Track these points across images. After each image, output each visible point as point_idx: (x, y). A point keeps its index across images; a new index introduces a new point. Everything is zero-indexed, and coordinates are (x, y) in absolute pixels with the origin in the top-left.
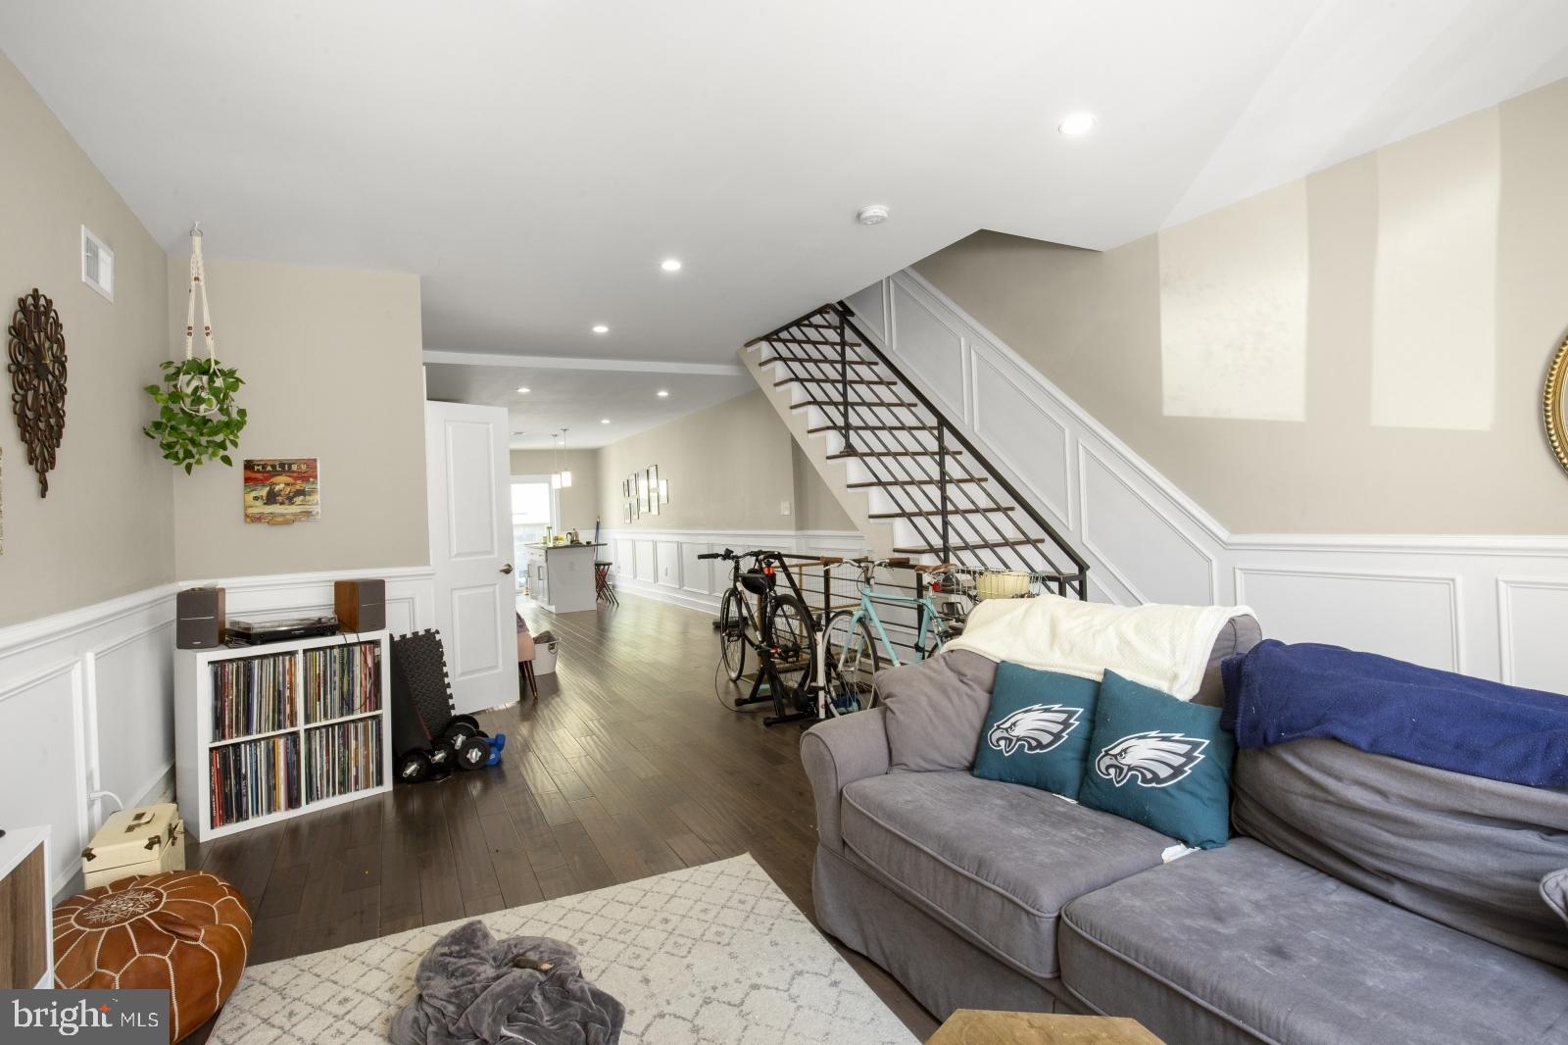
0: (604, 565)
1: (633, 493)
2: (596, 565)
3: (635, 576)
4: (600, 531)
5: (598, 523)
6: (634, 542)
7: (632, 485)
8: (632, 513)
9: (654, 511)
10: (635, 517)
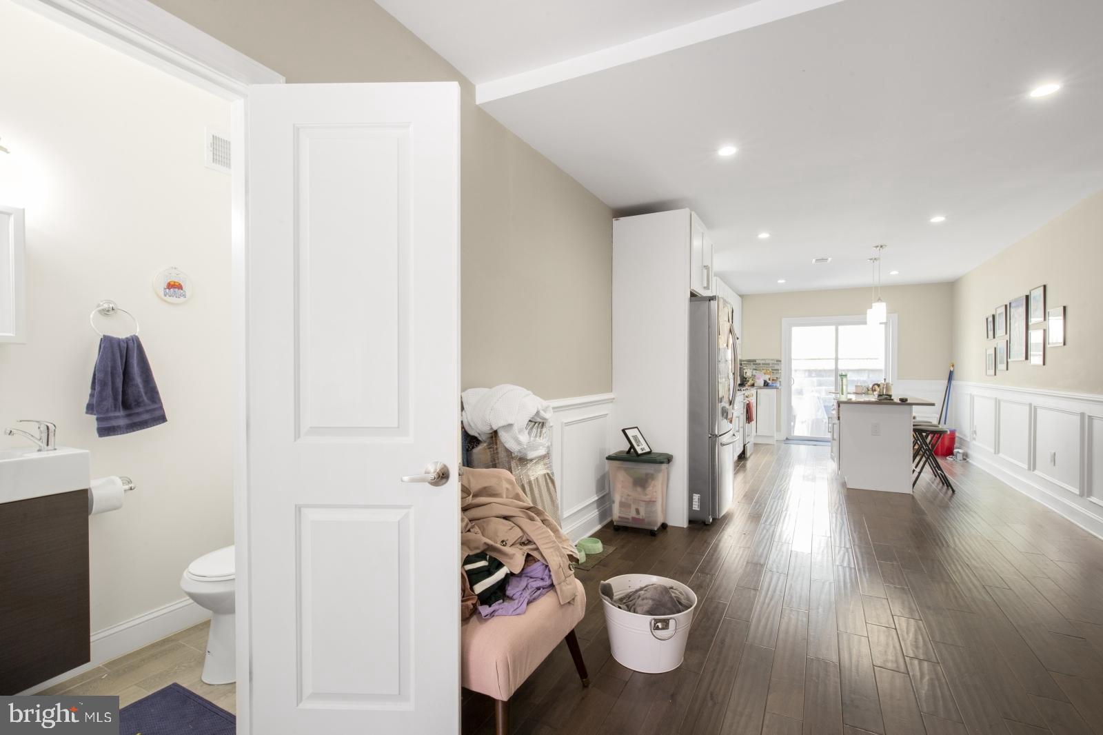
0: (934, 432)
1: (1000, 331)
2: (915, 430)
3: (997, 451)
4: (953, 382)
5: (951, 374)
6: (998, 403)
7: (1000, 322)
8: (998, 362)
9: (1036, 359)
10: (1002, 367)
